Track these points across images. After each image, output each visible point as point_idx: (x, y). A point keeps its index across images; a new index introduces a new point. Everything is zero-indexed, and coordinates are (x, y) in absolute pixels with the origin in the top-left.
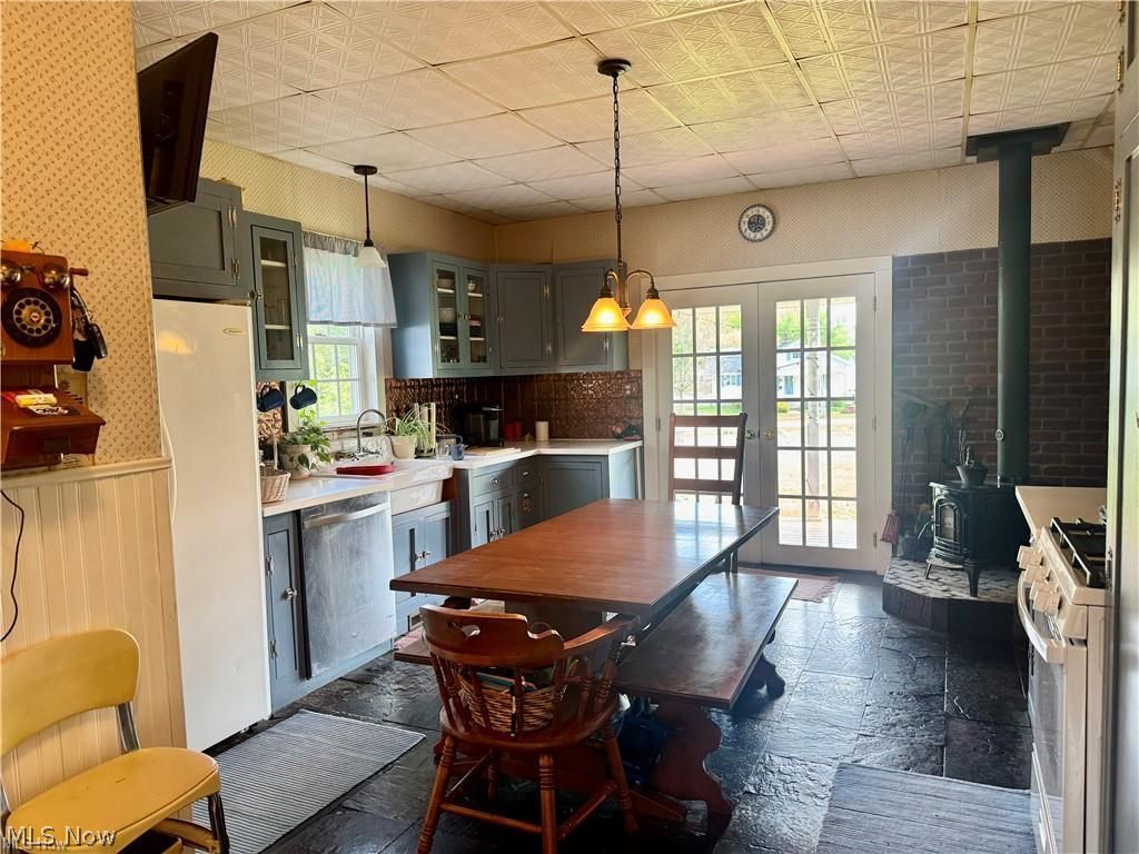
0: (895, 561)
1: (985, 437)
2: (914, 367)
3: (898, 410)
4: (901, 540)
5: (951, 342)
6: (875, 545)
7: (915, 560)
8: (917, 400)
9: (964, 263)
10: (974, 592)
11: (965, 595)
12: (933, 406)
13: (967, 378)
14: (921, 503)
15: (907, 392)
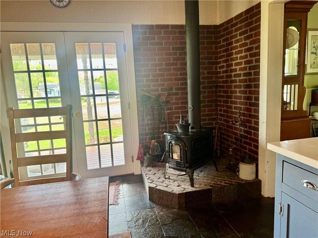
0: (144, 167)
1: (174, 108)
2: (145, 79)
3: (139, 99)
4: (145, 158)
5: (159, 68)
6: (133, 161)
7: (153, 167)
8: (147, 94)
9: (162, 31)
10: (192, 185)
11: (190, 189)
12: (153, 96)
13: (166, 83)
14: (152, 140)
15: (142, 90)
